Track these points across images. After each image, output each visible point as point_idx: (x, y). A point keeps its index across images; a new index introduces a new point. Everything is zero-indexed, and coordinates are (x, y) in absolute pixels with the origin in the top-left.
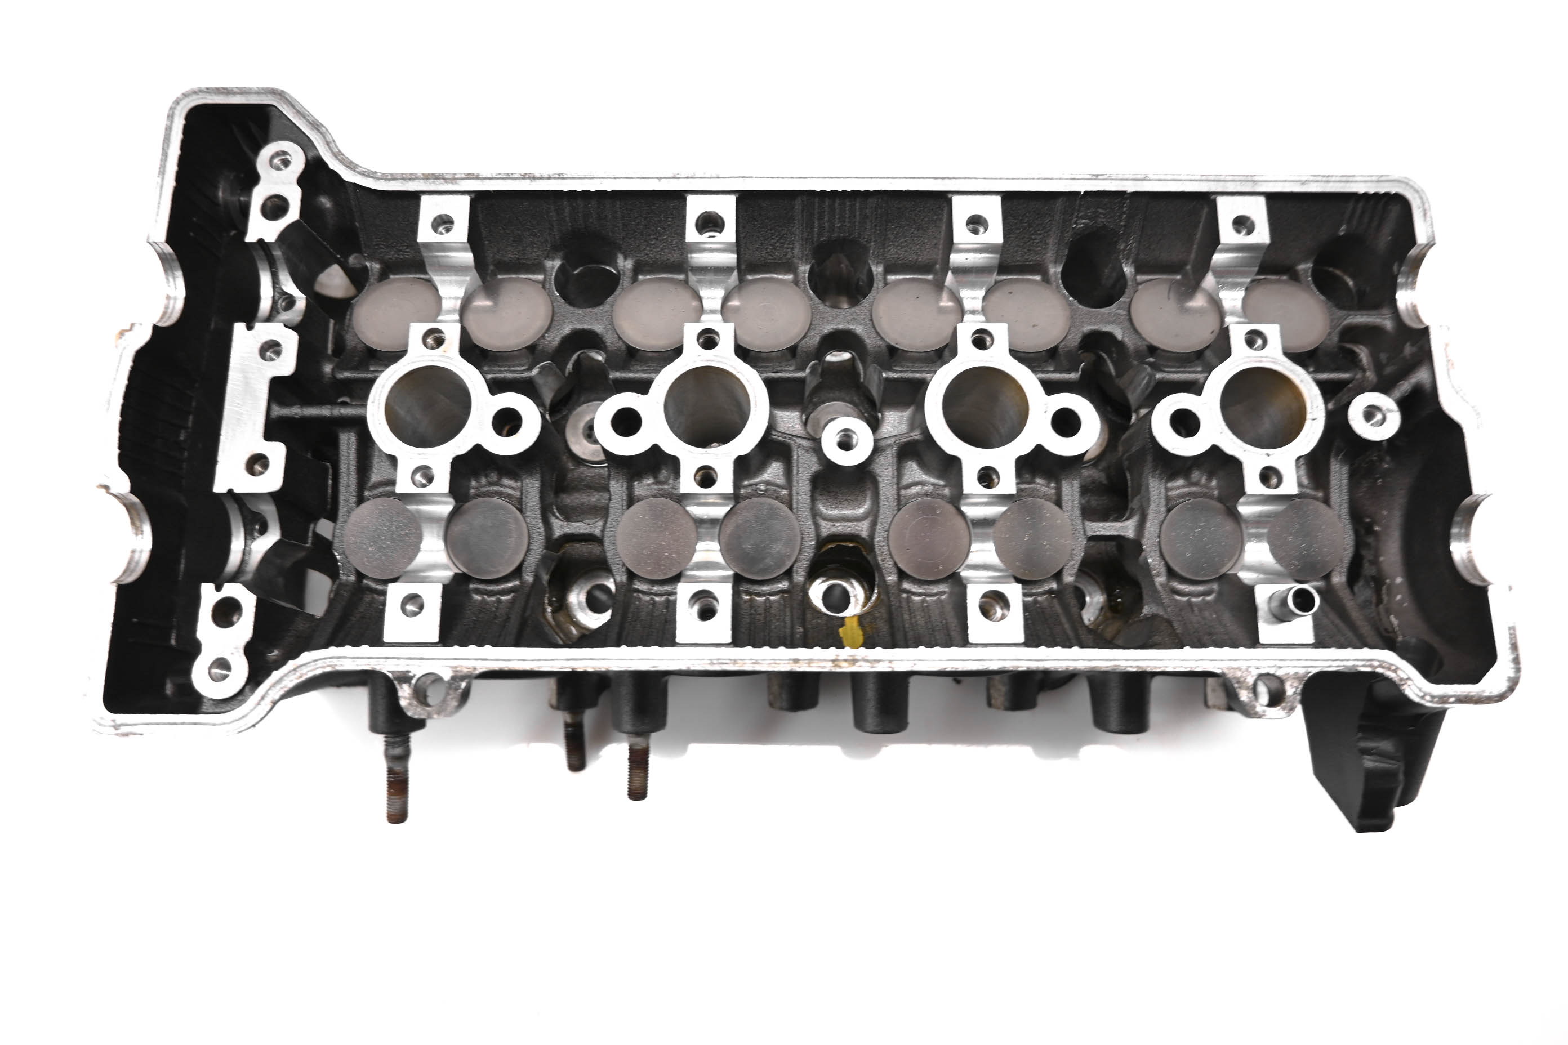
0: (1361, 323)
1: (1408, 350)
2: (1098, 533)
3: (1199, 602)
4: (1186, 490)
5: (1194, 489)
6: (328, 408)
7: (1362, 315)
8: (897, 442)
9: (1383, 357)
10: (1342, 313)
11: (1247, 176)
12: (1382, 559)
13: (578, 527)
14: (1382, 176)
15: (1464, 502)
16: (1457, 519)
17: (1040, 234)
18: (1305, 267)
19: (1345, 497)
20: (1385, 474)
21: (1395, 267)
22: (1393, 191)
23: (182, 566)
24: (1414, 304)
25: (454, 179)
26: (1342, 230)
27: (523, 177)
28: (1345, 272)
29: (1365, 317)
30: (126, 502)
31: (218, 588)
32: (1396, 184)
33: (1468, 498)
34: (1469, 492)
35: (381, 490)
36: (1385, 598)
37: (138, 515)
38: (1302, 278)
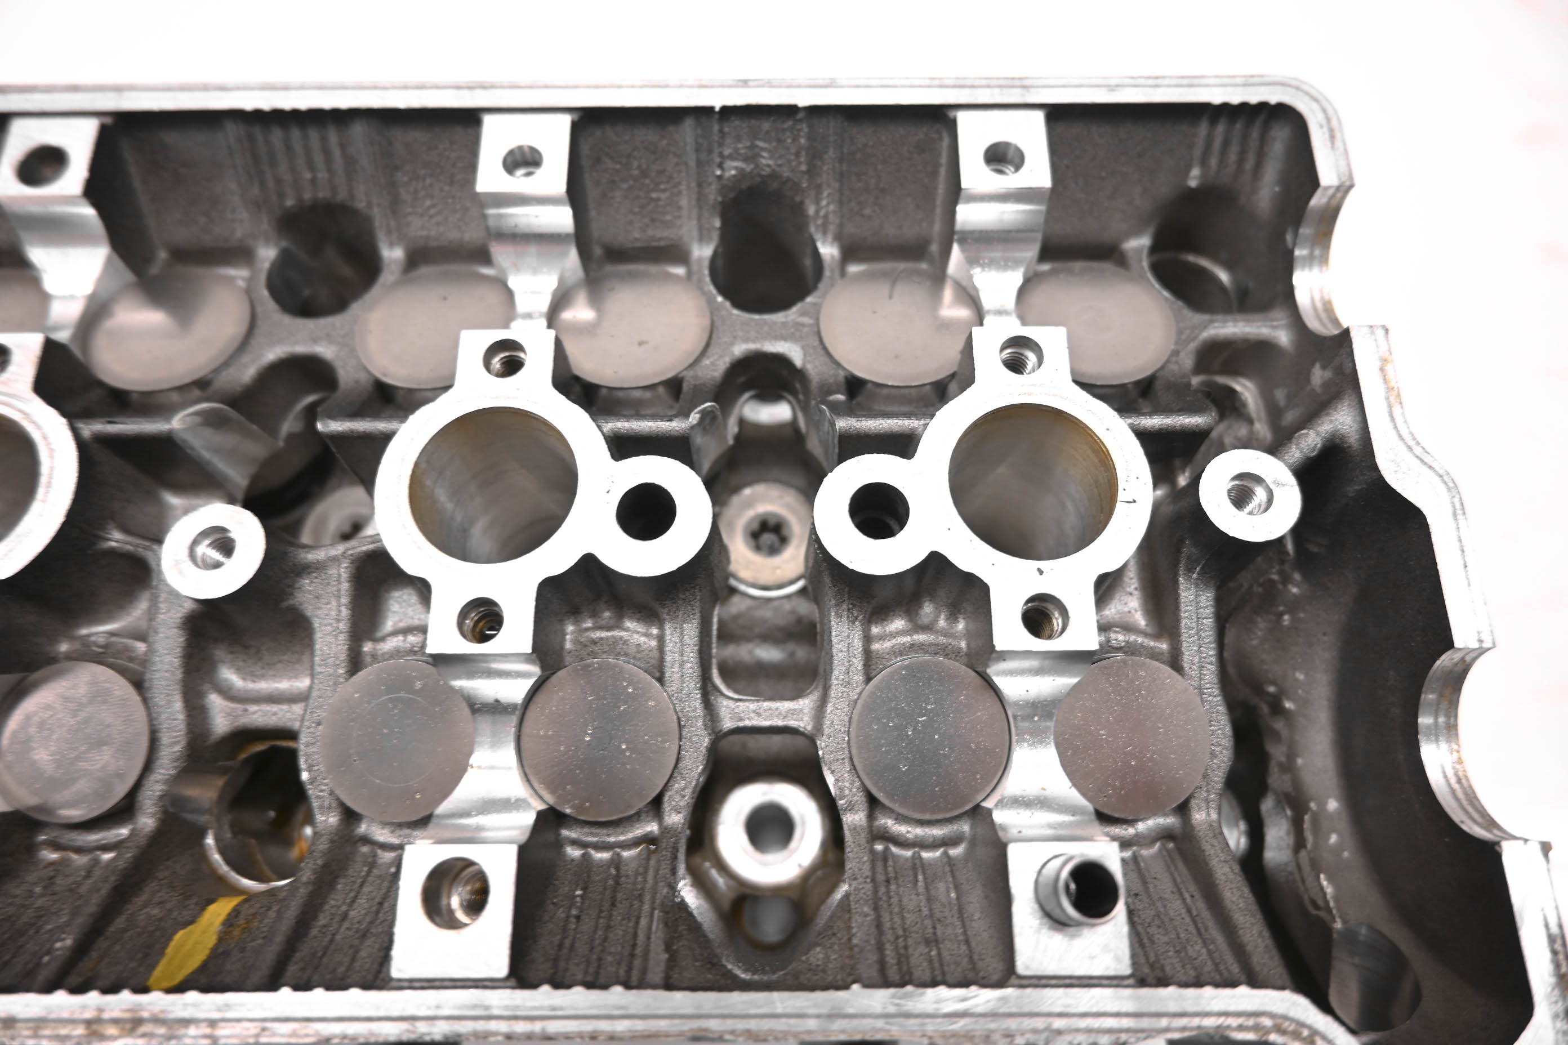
0: (1235, 334)
1: (1319, 375)
2: (747, 723)
3: (933, 859)
4: (907, 639)
5: (921, 637)
7: (1235, 321)
8: (350, 552)
9: (1280, 395)
10: (1199, 318)
11: (1013, 79)
12: (1300, 761)
14: (1252, 76)
15: (1438, 663)
16: (1429, 697)
17: (665, 190)
18: (1139, 244)
19: (1211, 652)
20: (1294, 606)
21: (1289, 237)
22: (1273, 99)
24: (1326, 298)
26: (1195, 178)
28: (1216, 259)
29: (1241, 324)
32: (1279, 88)
33: (1443, 657)
34: (1448, 644)
36: (1309, 835)
38: (1132, 262)
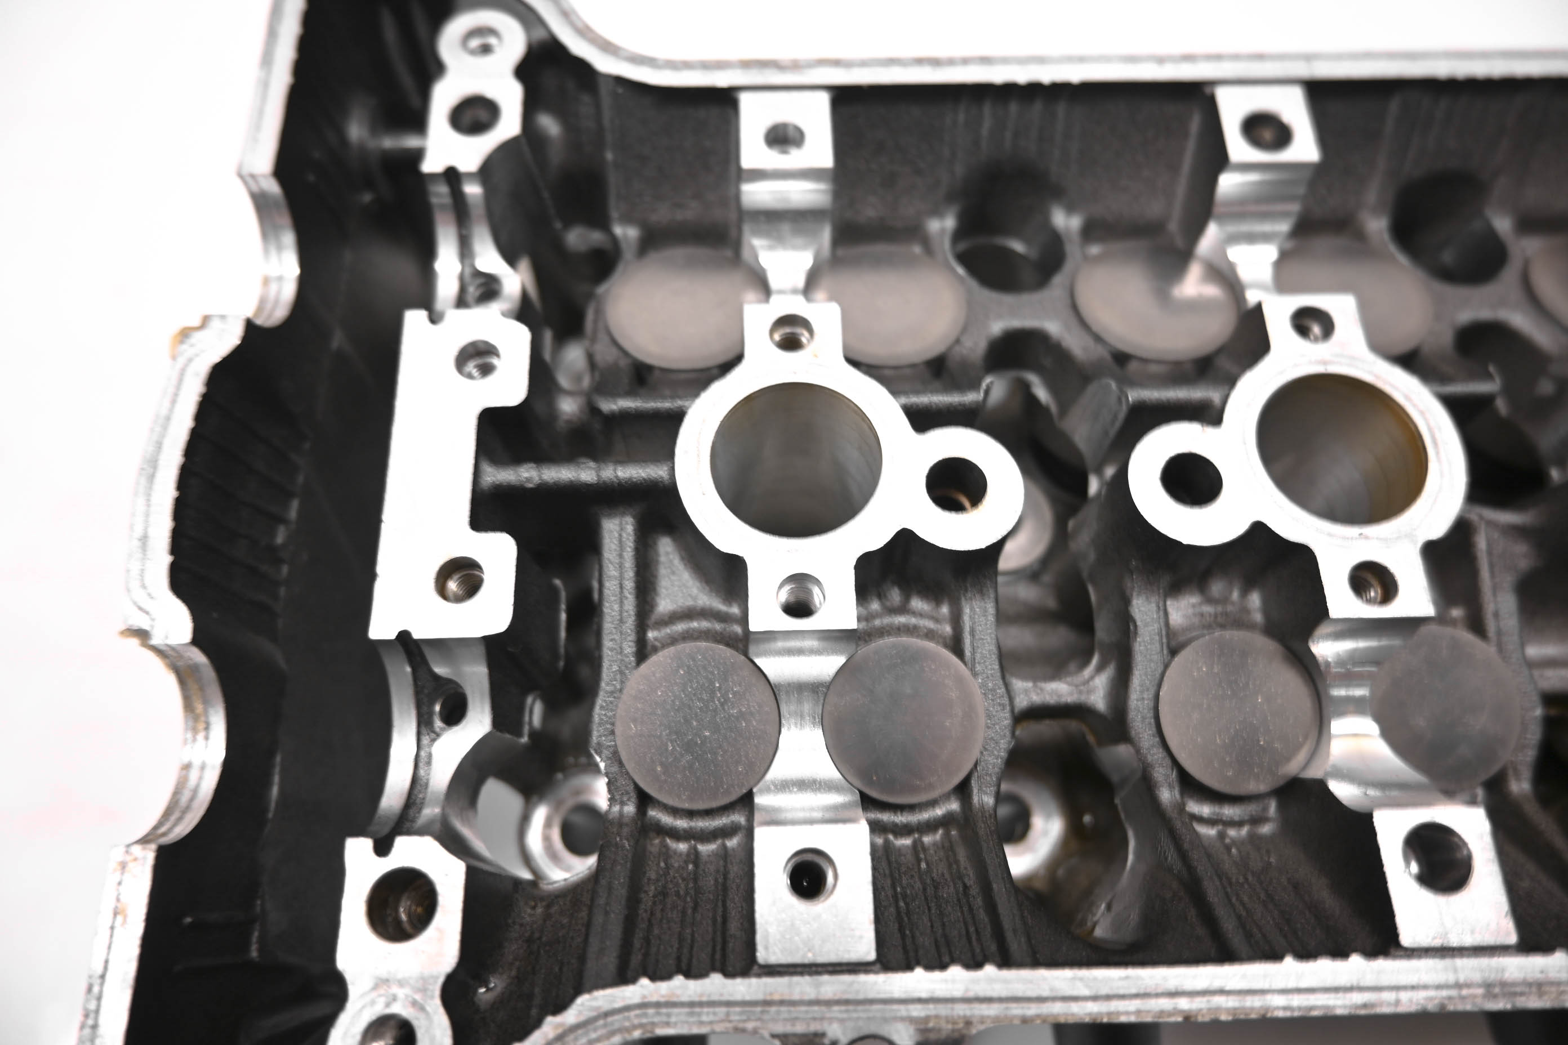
6: (590, 468)
13: (1054, 692)
23: (275, 791)
25: (796, 66)
27: (920, 61)
30: (180, 664)
31: (382, 848)
35: (680, 627)
37: (202, 689)
